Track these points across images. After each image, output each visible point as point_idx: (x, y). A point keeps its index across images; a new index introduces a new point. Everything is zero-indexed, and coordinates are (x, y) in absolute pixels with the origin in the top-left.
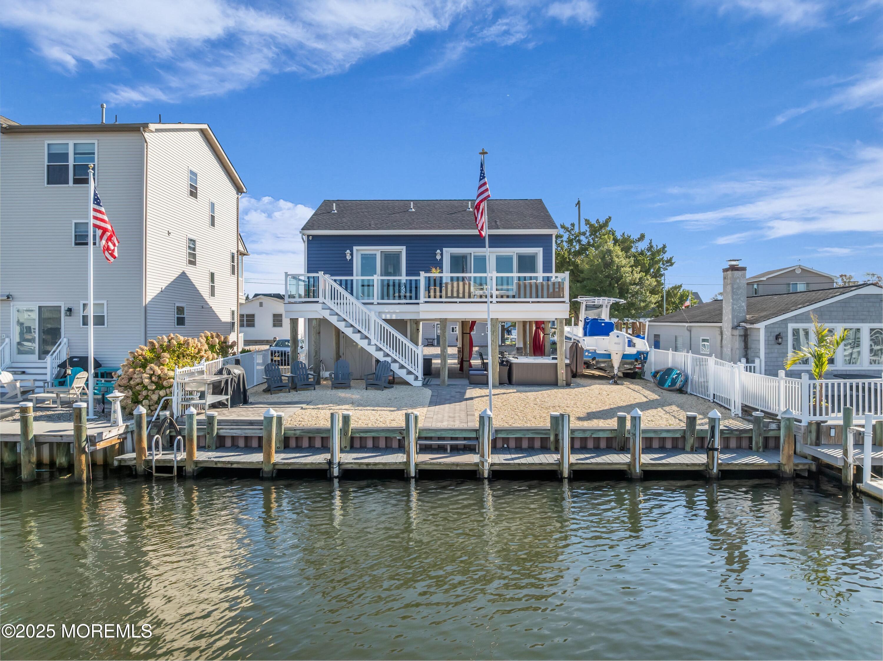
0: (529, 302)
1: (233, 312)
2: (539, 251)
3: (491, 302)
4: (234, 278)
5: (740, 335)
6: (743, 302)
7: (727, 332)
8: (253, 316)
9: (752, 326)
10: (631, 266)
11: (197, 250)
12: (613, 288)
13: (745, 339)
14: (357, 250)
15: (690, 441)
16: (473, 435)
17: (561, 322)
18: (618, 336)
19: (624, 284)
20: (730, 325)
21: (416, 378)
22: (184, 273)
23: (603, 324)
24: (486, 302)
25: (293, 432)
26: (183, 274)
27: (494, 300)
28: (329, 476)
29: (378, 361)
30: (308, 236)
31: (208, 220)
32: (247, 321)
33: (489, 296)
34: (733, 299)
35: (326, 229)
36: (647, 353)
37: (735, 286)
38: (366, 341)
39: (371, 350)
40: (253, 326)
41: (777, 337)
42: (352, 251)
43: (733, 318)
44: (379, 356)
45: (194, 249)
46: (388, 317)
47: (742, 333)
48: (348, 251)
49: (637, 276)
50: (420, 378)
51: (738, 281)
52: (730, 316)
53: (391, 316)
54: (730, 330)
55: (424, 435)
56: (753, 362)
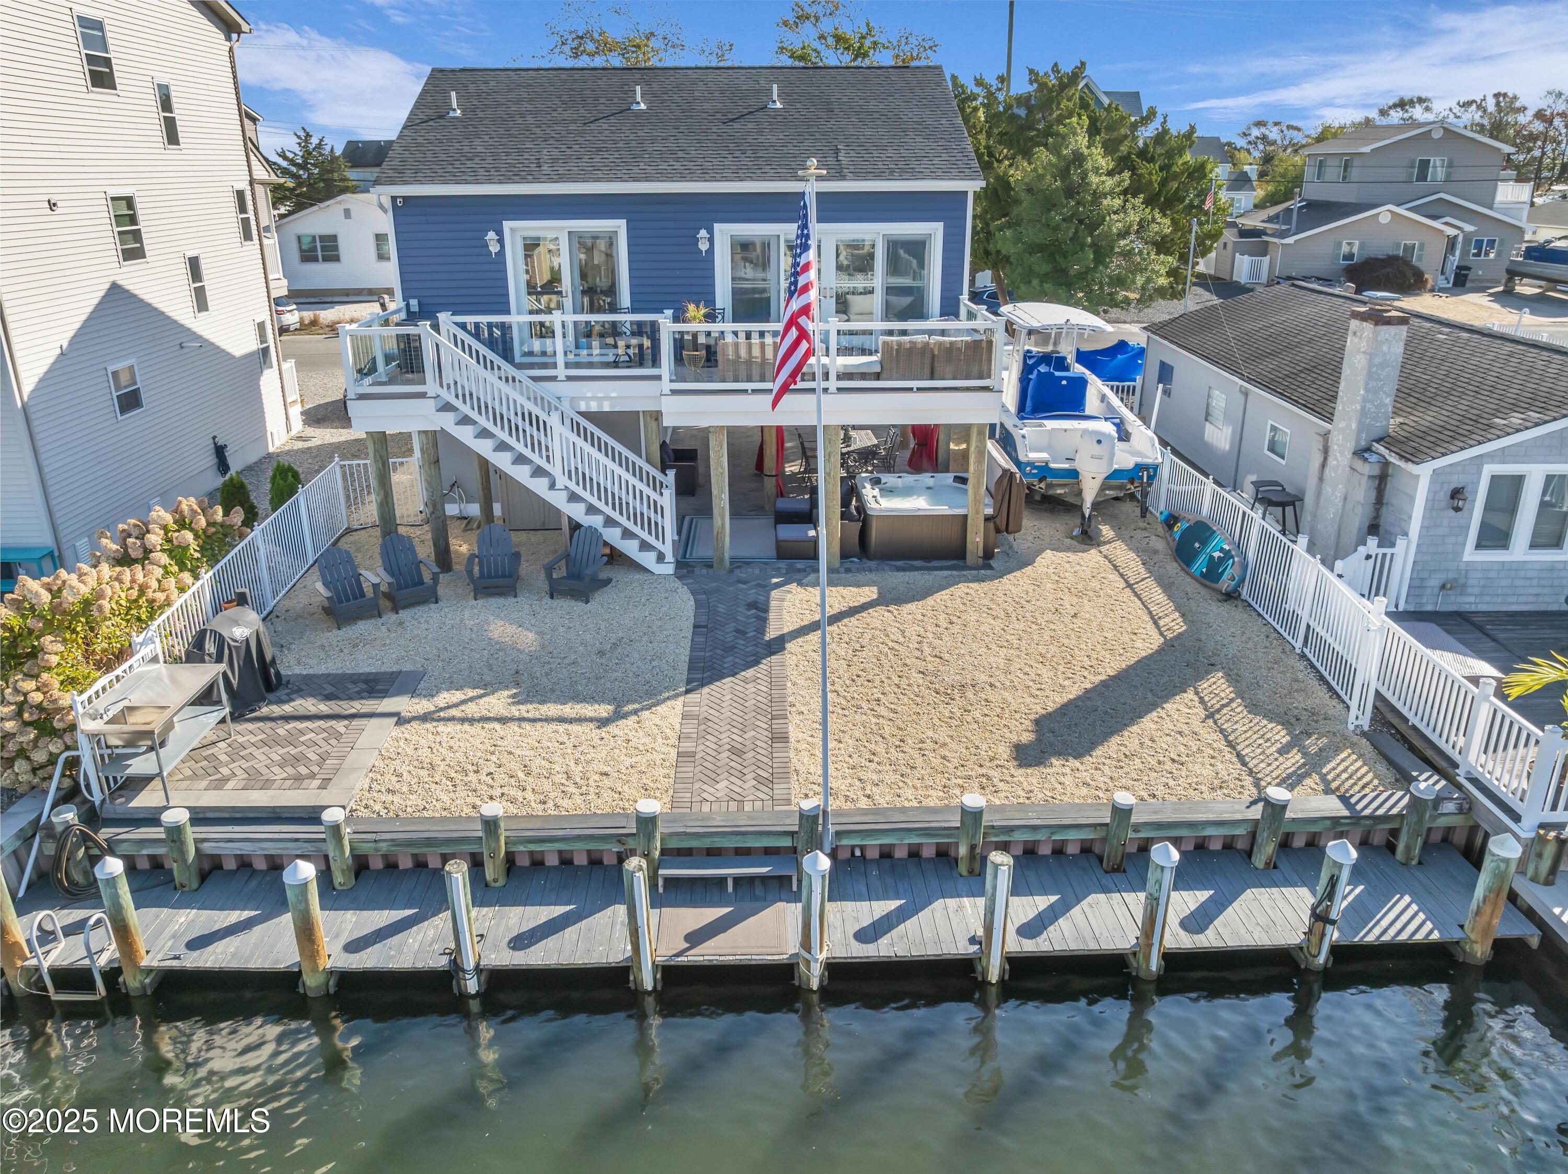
0: (911, 389)
1: (261, 326)
2: (934, 231)
3: (825, 390)
4: (253, 247)
5: (1370, 477)
6: (1388, 395)
7: (1341, 455)
8: (334, 238)
9: (1401, 464)
10: (1125, 192)
11: (141, 218)
12: (1082, 246)
13: (1380, 484)
14: (512, 230)
15: (1266, 850)
16: (787, 842)
17: (981, 432)
18: (1099, 442)
19: (1107, 235)
20: (1351, 446)
21: (661, 558)
22: (115, 287)
23: (1064, 382)
24: (813, 390)
25: (371, 845)
26: (115, 289)
27: (833, 384)
28: (456, 991)
29: (575, 526)
30: (394, 199)
31: (158, 132)
32: (323, 249)
33: (819, 376)
34: (1367, 390)
35: (432, 182)
36: (1156, 467)
37: (1377, 360)
38: (545, 481)
39: (558, 500)
40: (337, 259)
41: (1456, 493)
42: (500, 233)
43: (1359, 431)
44: (576, 512)
45: (133, 219)
46: (594, 407)
47: (1376, 471)
48: (491, 235)
49: (1133, 217)
50: (669, 557)
51: (1385, 348)
52: (1354, 426)
53: (600, 405)
54: (1348, 454)
55: (673, 844)
56: (1393, 545)
